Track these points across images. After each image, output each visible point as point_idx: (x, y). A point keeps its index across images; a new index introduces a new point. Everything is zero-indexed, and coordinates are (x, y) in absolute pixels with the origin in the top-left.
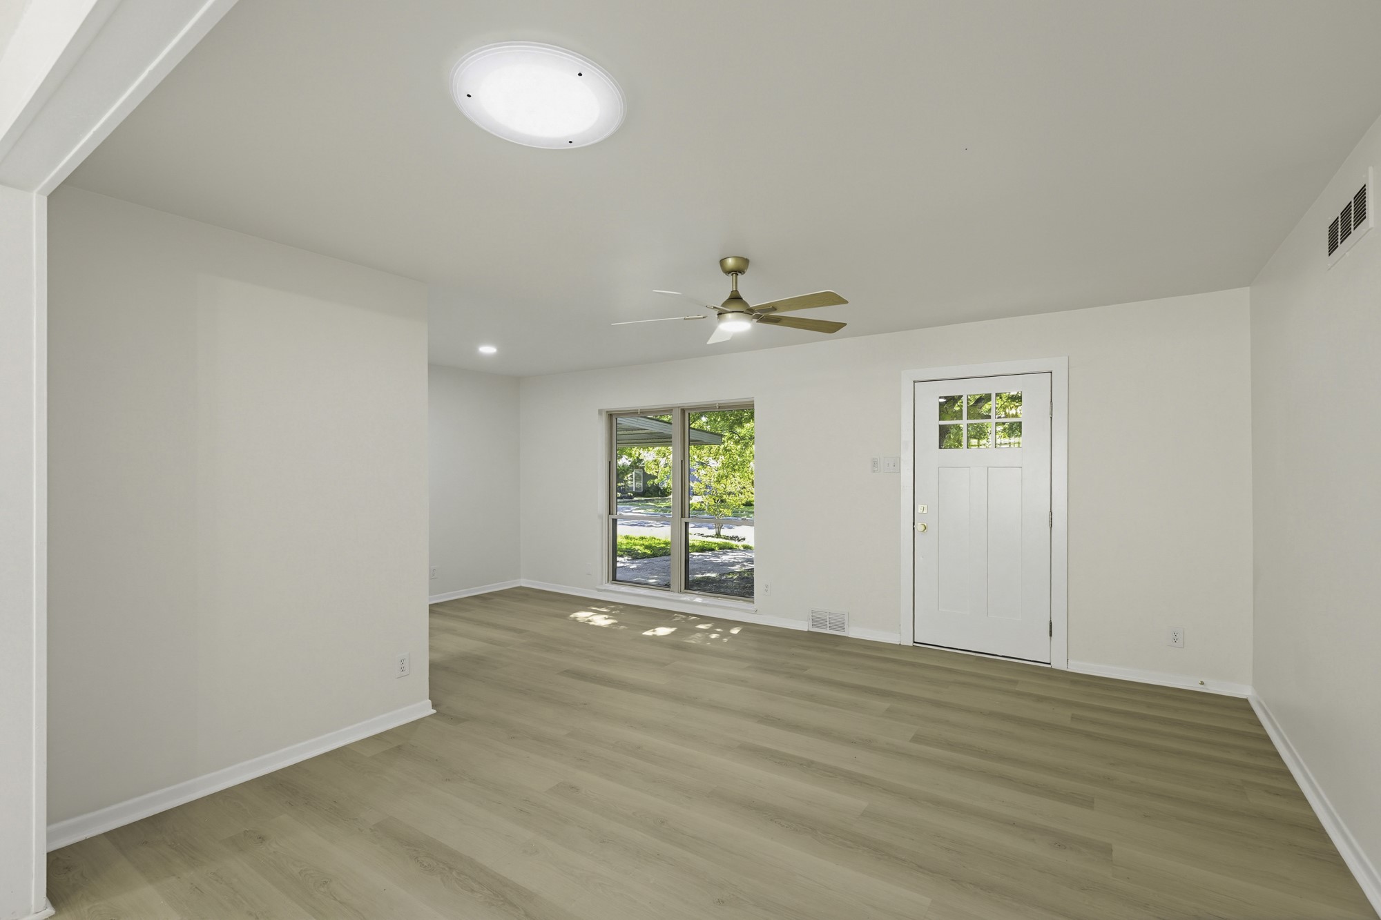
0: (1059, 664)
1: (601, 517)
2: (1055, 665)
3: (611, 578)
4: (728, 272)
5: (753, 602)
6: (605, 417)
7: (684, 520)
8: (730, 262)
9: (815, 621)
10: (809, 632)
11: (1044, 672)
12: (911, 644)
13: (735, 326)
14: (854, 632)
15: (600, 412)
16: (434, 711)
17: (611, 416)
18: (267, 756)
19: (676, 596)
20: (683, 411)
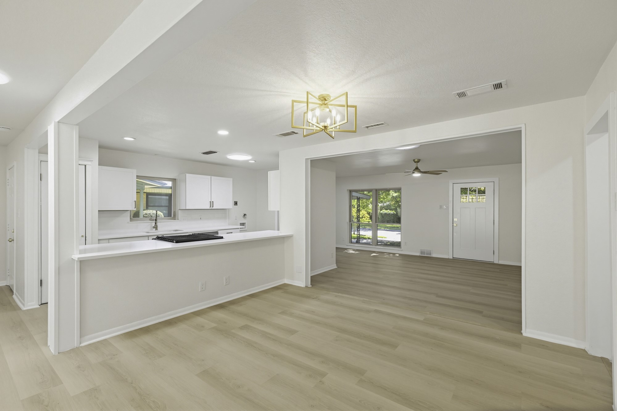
0: (496, 262)
1: (347, 223)
2: (495, 262)
3: (350, 242)
4: (415, 162)
5: (401, 248)
6: (348, 192)
7: (377, 223)
8: (416, 160)
9: (422, 253)
10: (419, 256)
11: (492, 264)
12: (452, 258)
13: (417, 175)
14: (434, 255)
15: (347, 190)
16: (337, 267)
17: (351, 191)
18: (319, 270)
19: (374, 246)
20: (376, 190)
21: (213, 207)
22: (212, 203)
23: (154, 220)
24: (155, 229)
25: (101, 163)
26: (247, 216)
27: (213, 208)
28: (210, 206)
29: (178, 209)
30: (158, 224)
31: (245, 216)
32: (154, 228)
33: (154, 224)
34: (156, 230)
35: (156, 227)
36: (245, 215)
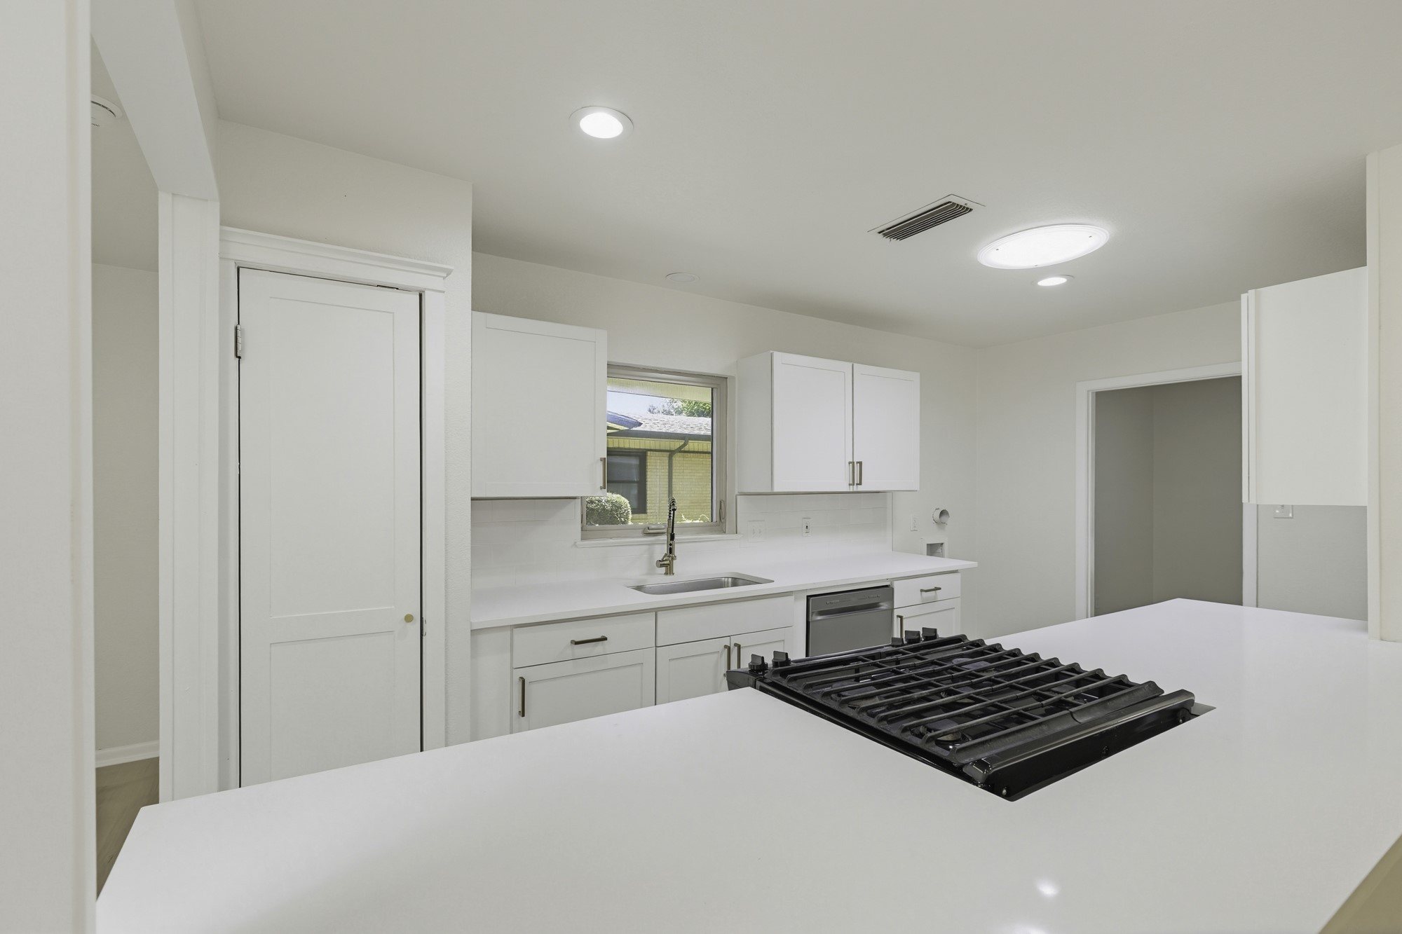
21: (860, 484)
22: (857, 469)
23: (662, 533)
24: (664, 569)
25: (480, 303)
26: (949, 521)
27: (860, 488)
28: (848, 480)
29: (736, 493)
30: (678, 549)
31: (944, 518)
32: (662, 566)
33: (665, 549)
34: (666, 574)
35: (667, 564)
36: (943, 513)
